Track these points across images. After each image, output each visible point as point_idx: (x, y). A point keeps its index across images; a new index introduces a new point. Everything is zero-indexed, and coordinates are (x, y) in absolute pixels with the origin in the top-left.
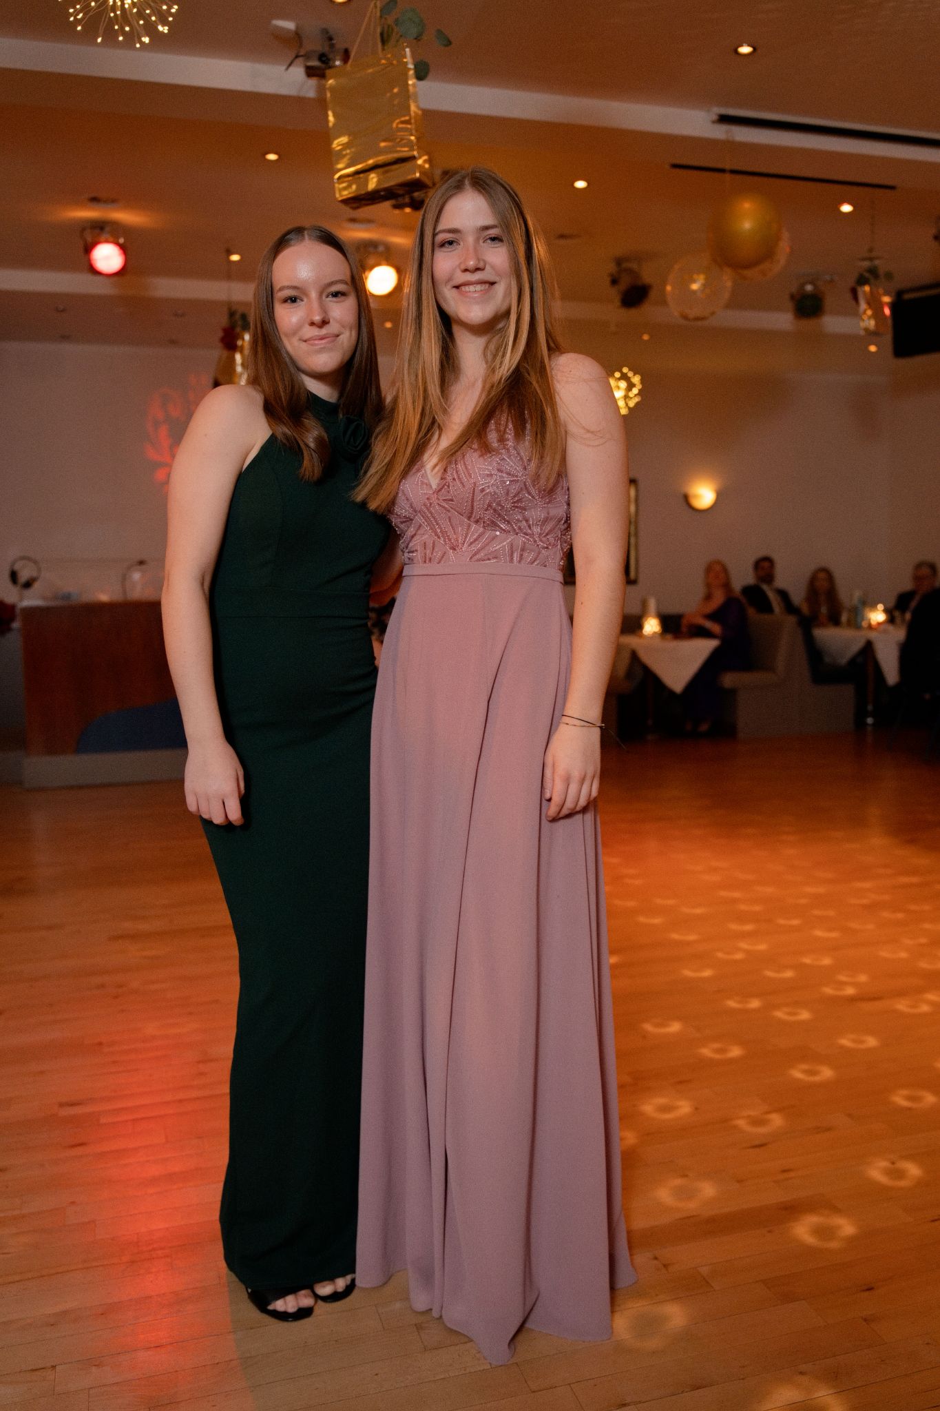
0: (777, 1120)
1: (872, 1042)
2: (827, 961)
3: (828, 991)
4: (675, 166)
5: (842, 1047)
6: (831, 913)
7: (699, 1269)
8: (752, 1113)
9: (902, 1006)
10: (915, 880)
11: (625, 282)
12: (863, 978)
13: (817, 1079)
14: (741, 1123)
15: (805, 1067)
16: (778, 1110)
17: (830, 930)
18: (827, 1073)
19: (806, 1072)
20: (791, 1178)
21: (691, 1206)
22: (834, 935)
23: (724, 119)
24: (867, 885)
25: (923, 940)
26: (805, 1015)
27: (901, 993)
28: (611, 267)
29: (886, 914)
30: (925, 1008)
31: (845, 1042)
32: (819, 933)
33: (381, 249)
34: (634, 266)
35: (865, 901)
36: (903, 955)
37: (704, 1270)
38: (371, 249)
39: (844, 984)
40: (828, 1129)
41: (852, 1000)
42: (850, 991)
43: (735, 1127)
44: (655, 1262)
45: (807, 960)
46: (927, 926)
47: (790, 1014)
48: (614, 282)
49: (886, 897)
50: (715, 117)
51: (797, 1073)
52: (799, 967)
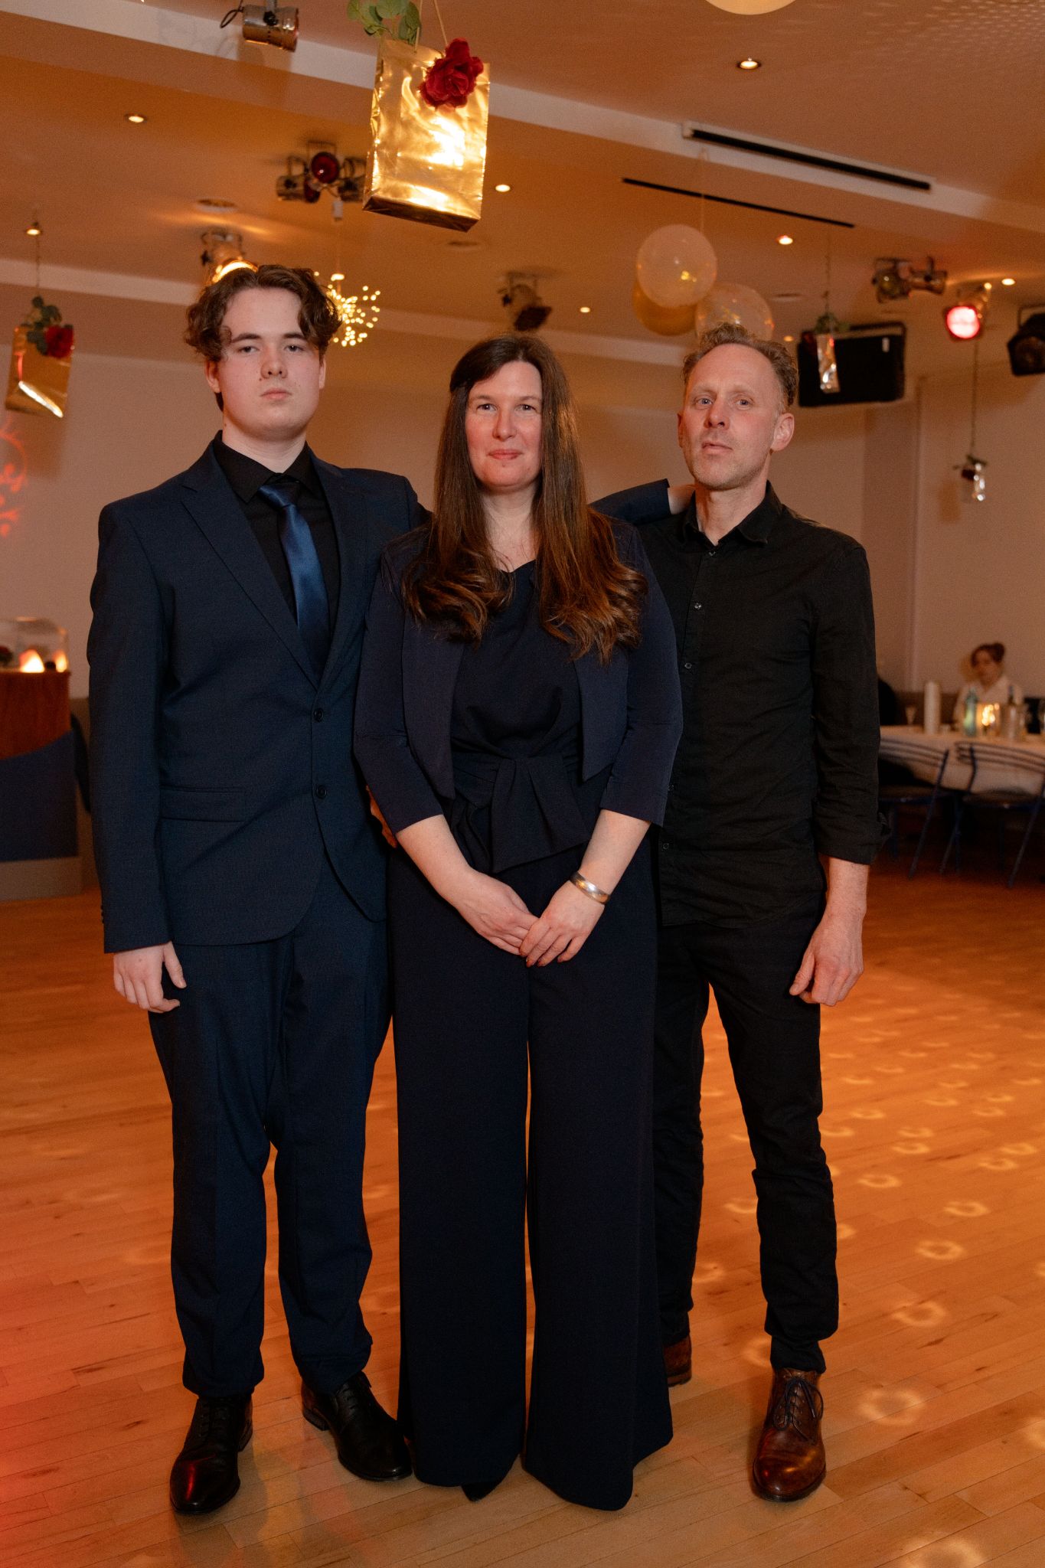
0: (937, 1311)
1: (980, 1209)
2: (878, 1115)
3: (900, 1150)
4: (627, 181)
5: (953, 1217)
7: (957, 1494)
8: (908, 1304)
9: (984, 1162)
10: (912, 1011)
11: (520, 302)
12: (927, 1133)
13: (948, 1257)
14: (900, 1316)
15: (928, 1243)
16: (932, 1297)
17: (860, 1076)
18: (956, 1251)
19: (933, 1249)
20: (989, 1378)
21: (907, 1421)
22: (866, 1082)
23: (699, 135)
24: (866, 1019)
25: (963, 1084)
26: (893, 1182)
27: (975, 1149)
29: (906, 1054)
30: (1010, 1165)
31: (952, 1210)
32: (850, 1081)
33: (230, 238)
34: (529, 283)
35: (877, 1040)
36: (952, 1102)
37: (964, 1496)
38: (220, 238)
39: (908, 1142)
40: (995, 1315)
41: (931, 1159)
42: (923, 1149)
43: (897, 1321)
44: (907, 1492)
46: (955, 1066)
47: (877, 1181)
48: (507, 300)
49: (895, 1034)
50: (688, 133)
51: (925, 1251)
52: (852, 1123)
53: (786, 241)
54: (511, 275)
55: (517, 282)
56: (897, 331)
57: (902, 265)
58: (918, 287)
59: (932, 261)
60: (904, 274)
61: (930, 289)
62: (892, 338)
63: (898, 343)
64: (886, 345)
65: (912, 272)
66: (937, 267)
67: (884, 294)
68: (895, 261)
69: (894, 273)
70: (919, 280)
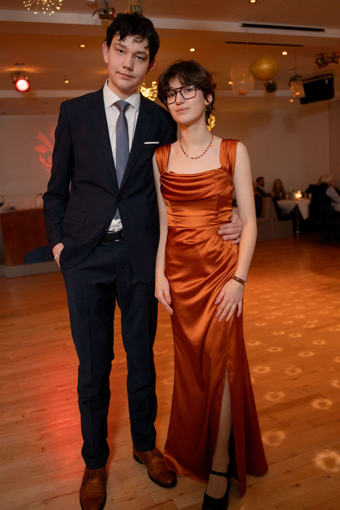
0: (299, 371)
1: (323, 342)
2: (302, 317)
3: (305, 326)
4: (227, 42)
5: (314, 345)
6: (300, 300)
8: (290, 369)
9: (331, 329)
12: (316, 321)
13: (308, 356)
14: (287, 372)
15: (303, 352)
16: (299, 367)
17: (301, 306)
18: (311, 354)
19: (304, 354)
20: (308, 389)
21: (277, 400)
22: (303, 308)
23: (245, 25)
25: (333, 307)
26: (299, 335)
27: (329, 325)
29: (319, 299)
31: (315, 343)
32: (298, 307)
35: (310, 295)
36: (327, 312)
37: (287, 420)
39: (309, 324)
40: (316, 372)
41: (314, 329)
42: (313, 326)
43: (286, 374)
44: (271, 419)
45: (296, 317)
46: (333, 302)
47: (294, 335)
49: (317, 293)
50: (241, 25)
51: (302, 355)
52: (294, 319)
53: (285, 53)
56: (330, 77)
57: (325, 56)
58: (330, 62)
59: (334, 53)
60: (326, 59)
61: (334, 62)
62: (328, 79)
63: (331, 81)
64: (327, 81)
65: (327, 57)
66: (336, 55)
67: (320, 66)
68: (322, 55)
69: (322, 59)
70: (330, 60)
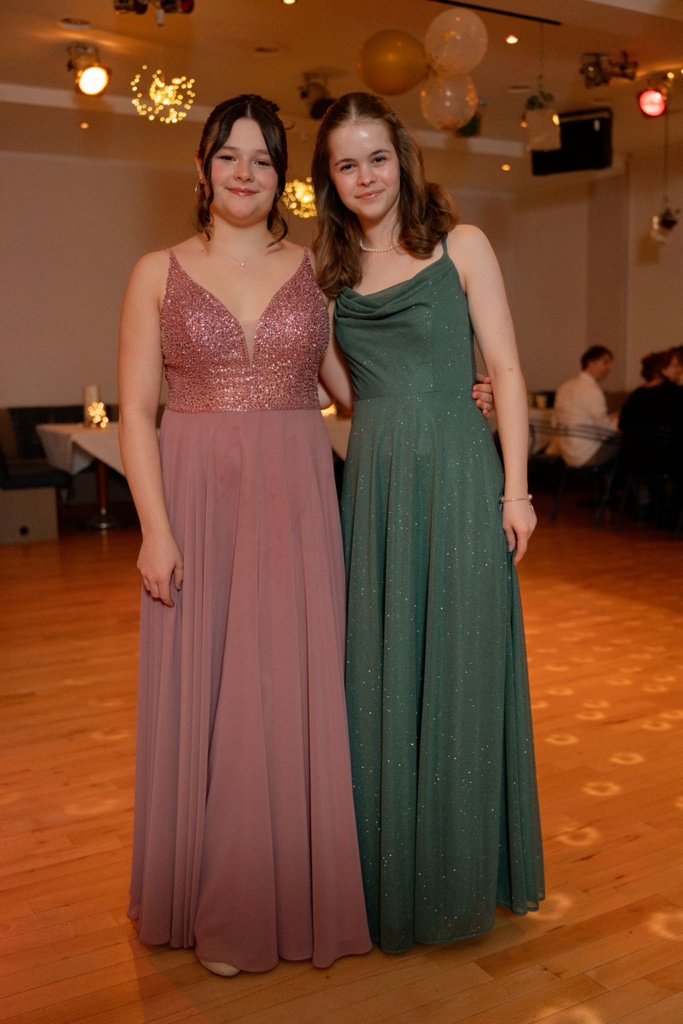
0: (592, 834)
1: (638, 758)
2: (568, 692)
3: (582, 717)
5: (615, 765)
6: (553, 650)
7: (586, 973)
8: (569, 829)
9: (646, 725)
10: (606, 618)
11: (314, 95)
12: (605, 704)
13: (607, 794)
14: (563, 839)
15: (593, 784)
16: (589, 824)
17: (559, 665)
18: (614, 789)
19: (596, 789)
20: (626, 884)
21: (556, 917)
22: (564, 669)
24: (570, 625)
25: (638, 669)
26: (572, 740)
27: (642, 715)
28: (301, 82)
29: (597, 649)
30: (666, 726)
31: (616, 760)
32: (551, 668)
33: (90, 51)
34: (320, 81)
35: (576, 639)
36: (627, 682)
37: (592, 974)
38: (82, 50)
39: (589, 711)
40: (637, 837)
41: (605, 723)
42: (599, 716)
43: (560, 843)
44: (546, 972)
45: (552, 692)
46: (634, 656)
47: (559, 739)
48: (304, 95)
49: (591, 634)
51: (590, 790)
52: (547, 698)
53: (512, 40)
54: (307, 76)
55: (313, 80)
56: (605, 115)
57: (604, 59)
58: (617, 75)
59: (625, 55)
60: (605, 65)
61: (625, 76)
62: (602, 120)
63: (607, 124)
64: (597, 125)
65: (611, 63)
66: (630, 59)
67: (591, 82)
68: (598, 55)
69: (597, 65)
70: (617, 70)
